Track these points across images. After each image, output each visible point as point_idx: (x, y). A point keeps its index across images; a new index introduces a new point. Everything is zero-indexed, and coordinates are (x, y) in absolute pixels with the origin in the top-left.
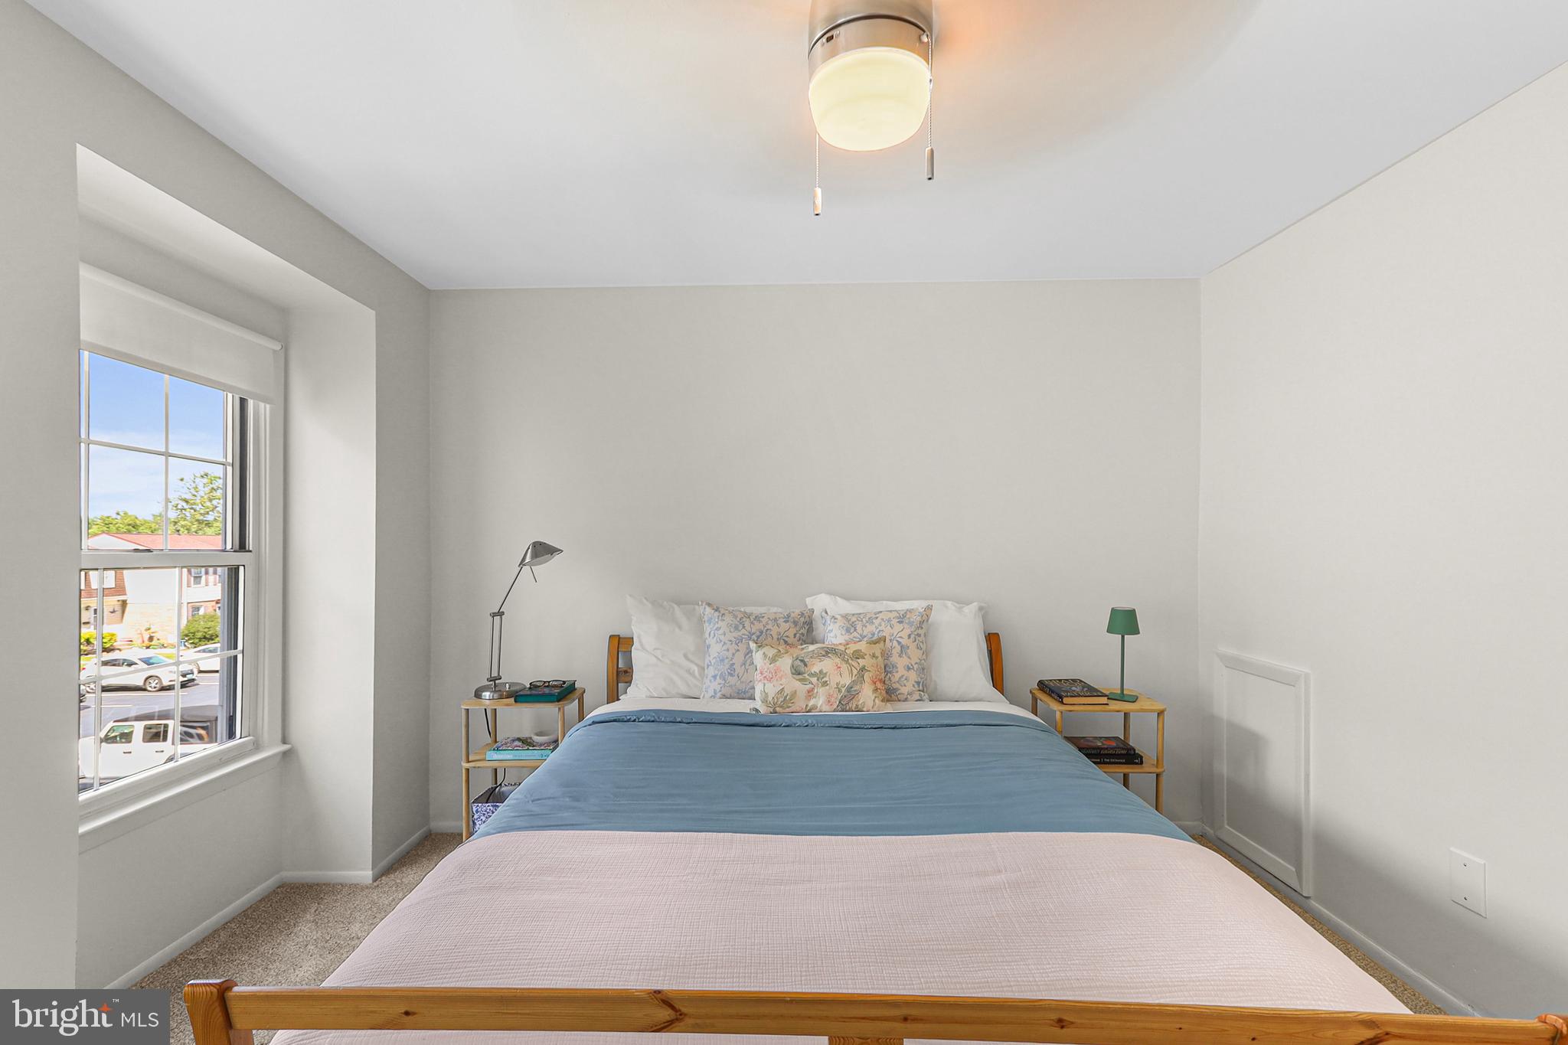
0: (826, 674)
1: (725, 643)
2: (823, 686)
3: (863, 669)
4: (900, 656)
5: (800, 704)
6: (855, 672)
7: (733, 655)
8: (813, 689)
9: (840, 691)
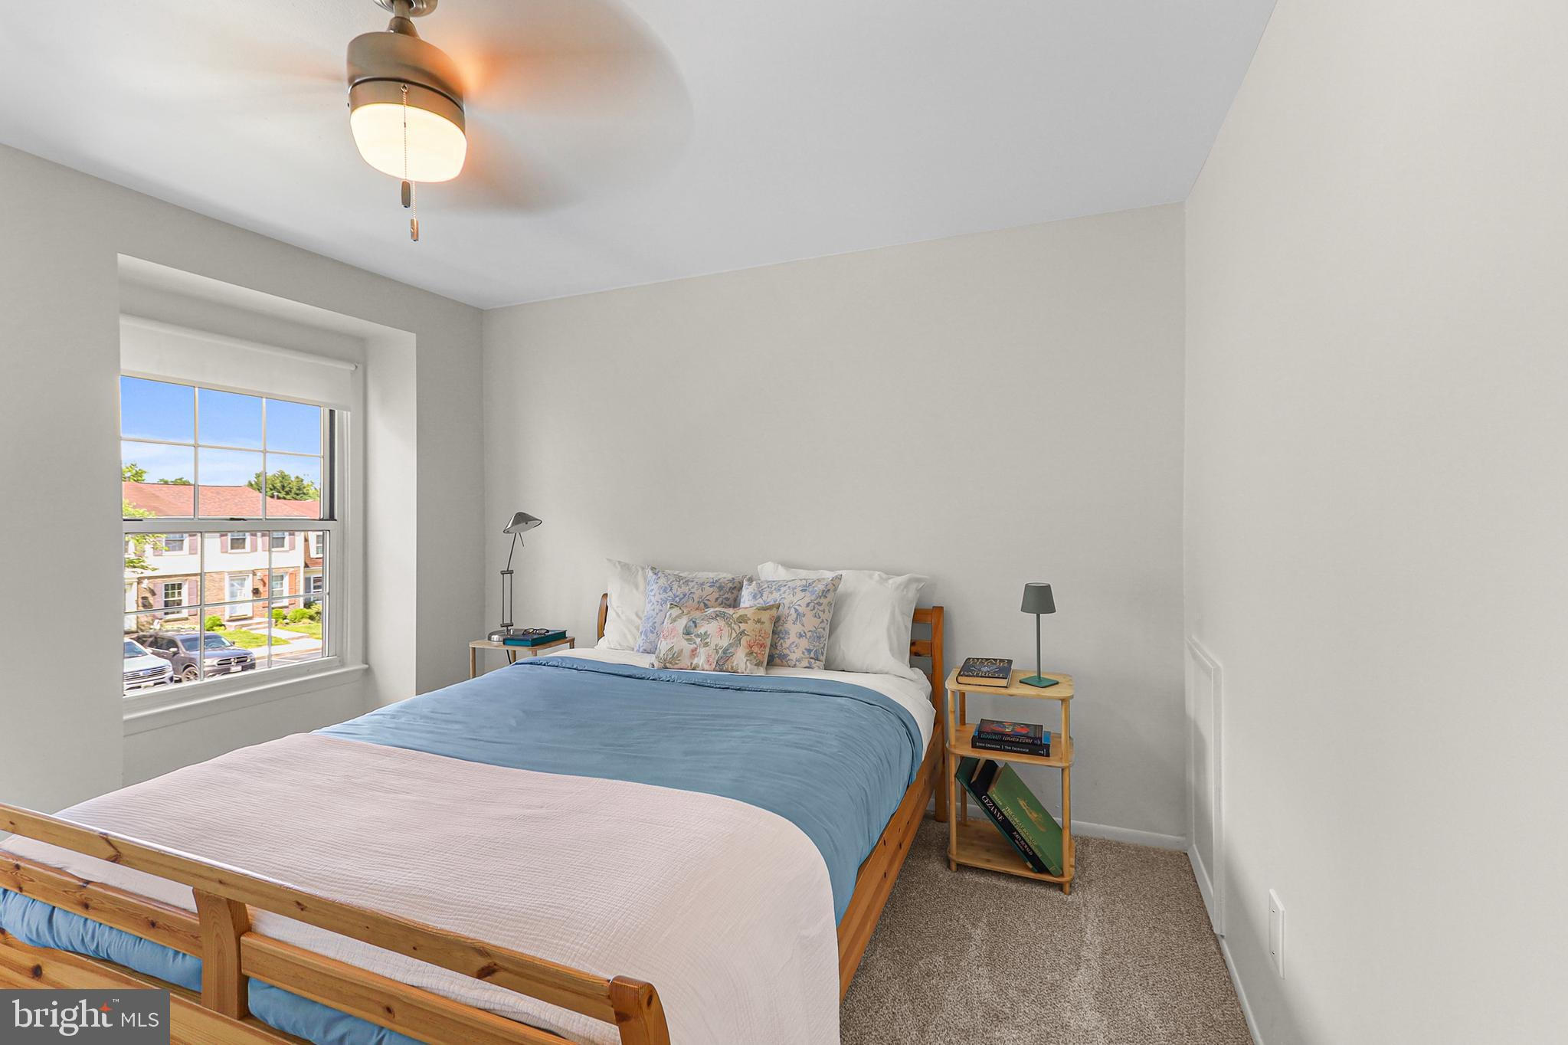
0: (709, 635)
1: (653, 604)
2: (704, 647)
3: (743, 633)
4: (794, 623)
5: (685, 662)
6: (734, 635)
7: (657, 614)
8: (696, 649)
9: (717, 652)
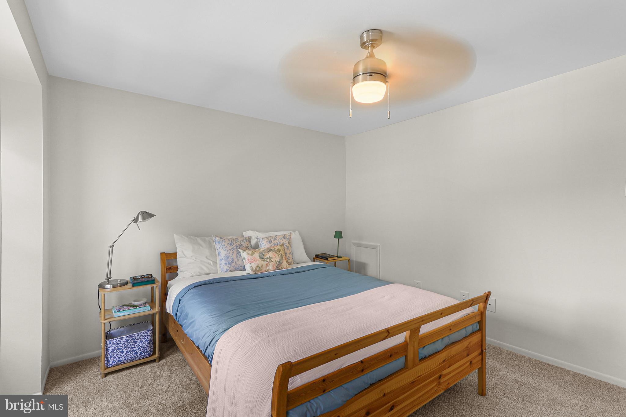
0: (271, 257)
1: (228, 251)
6: (280, 256)
9: (276, 263)
